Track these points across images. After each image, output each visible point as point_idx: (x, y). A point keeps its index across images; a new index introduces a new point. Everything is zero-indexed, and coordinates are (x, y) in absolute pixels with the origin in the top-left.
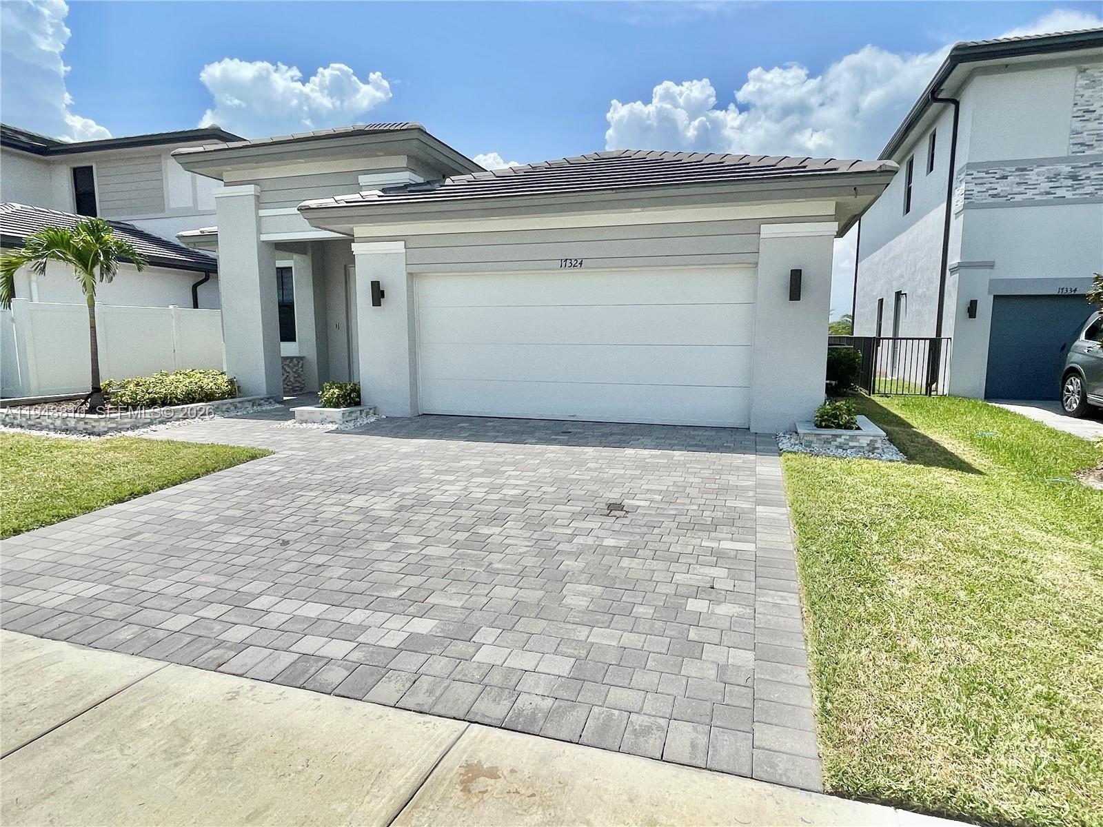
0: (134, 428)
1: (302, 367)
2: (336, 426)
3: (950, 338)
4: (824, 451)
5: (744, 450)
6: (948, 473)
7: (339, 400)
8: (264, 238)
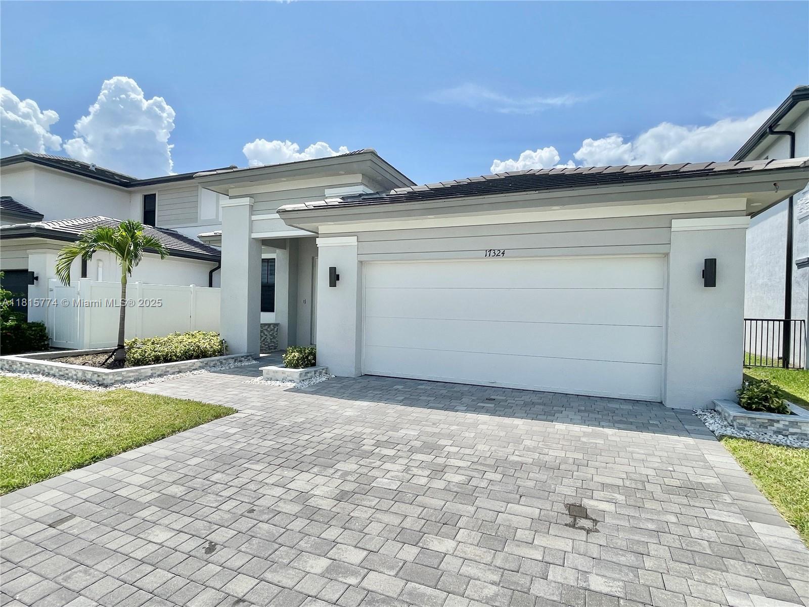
0: (136, 380)
2: (294, 384)
7: (298, 361)
8: (254, 236)
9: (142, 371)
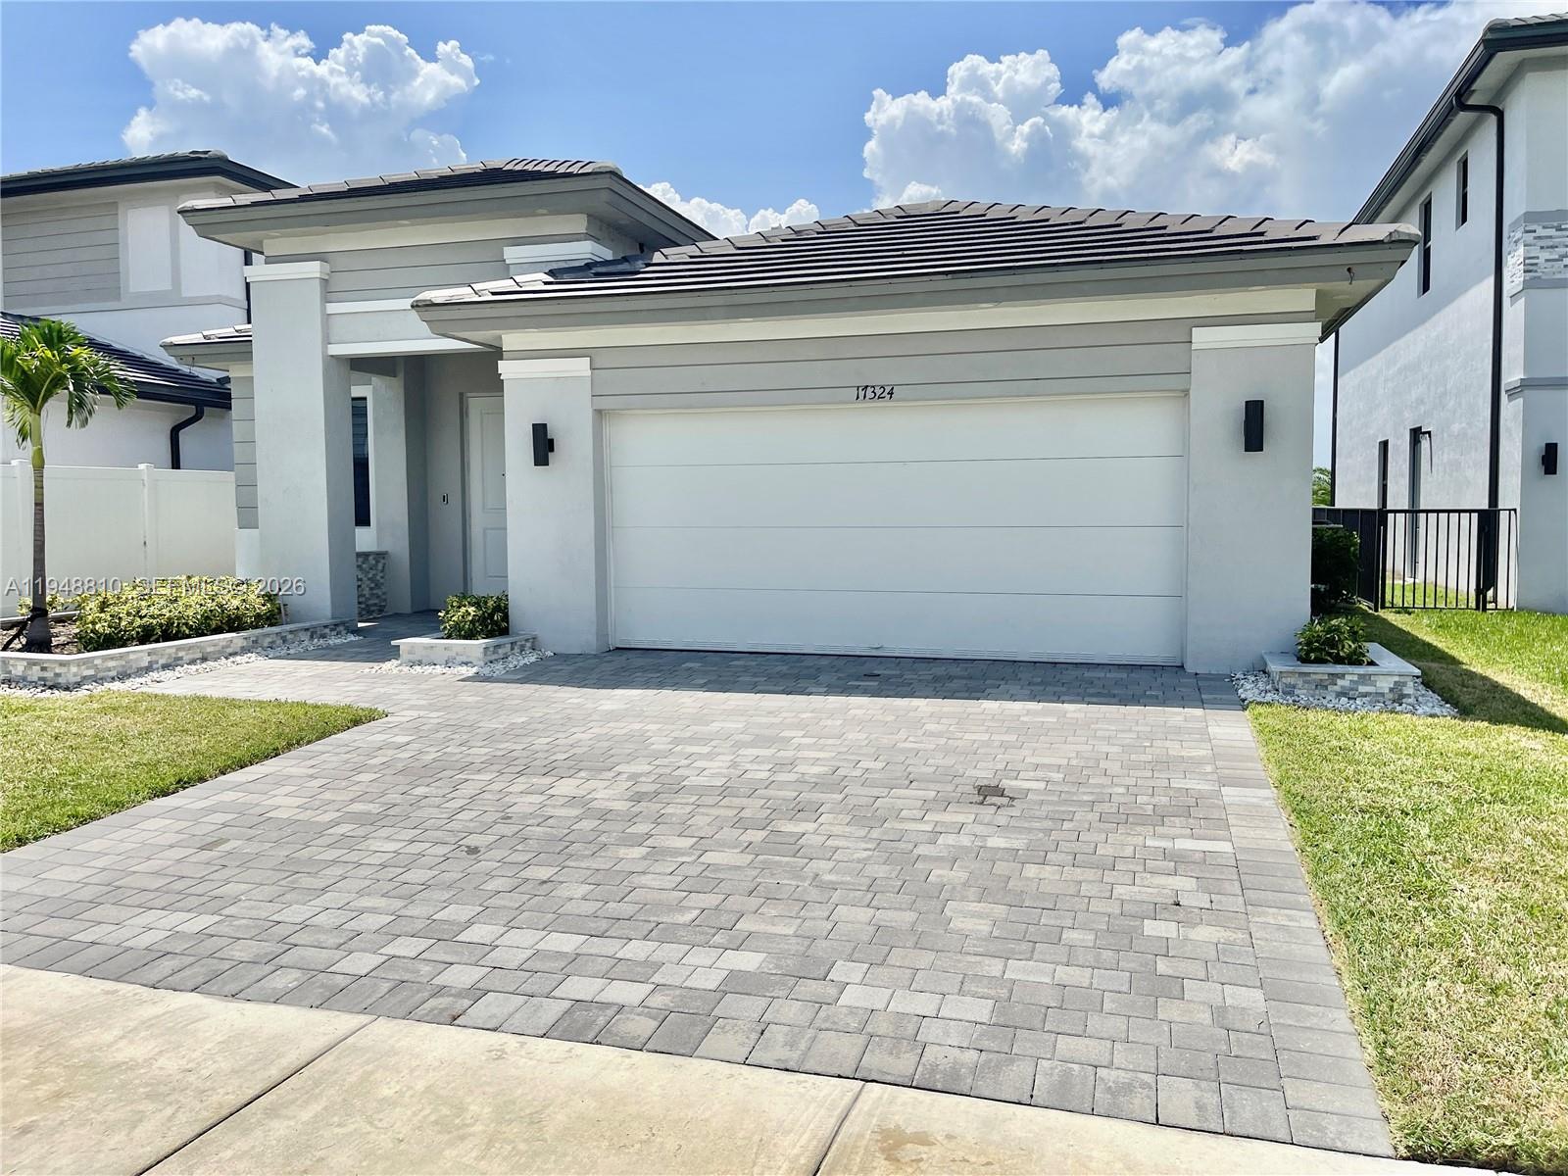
0: (123, 676)
1: (382, 571)
2: (475, 670)
3: (1515, 510)
4: (1316, 702)
5: (1183, 702)
6: (1531, 734)
7: (474, 625)
8: (336, 350)
9: (132, 657)
